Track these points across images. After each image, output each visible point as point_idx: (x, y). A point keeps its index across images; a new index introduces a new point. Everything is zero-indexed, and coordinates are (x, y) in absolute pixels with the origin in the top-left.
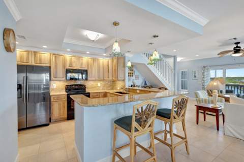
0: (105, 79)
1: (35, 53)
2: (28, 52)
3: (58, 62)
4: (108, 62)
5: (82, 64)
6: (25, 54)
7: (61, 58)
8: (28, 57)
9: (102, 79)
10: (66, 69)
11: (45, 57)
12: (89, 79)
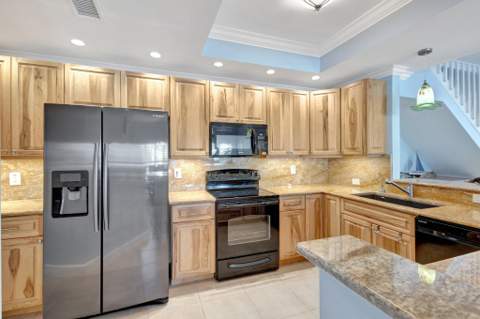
0: (314, 152)
1: (131, 76)
2: (111, 73)
3: (188, 101)
4: (326, 101)
5: (251, 108)
6: (104, 79)
7: (197, 90)
8: (111, 89)
9: (306, 152)
10: (212, 124)
11: (156, 88)
12: (271, 152)
